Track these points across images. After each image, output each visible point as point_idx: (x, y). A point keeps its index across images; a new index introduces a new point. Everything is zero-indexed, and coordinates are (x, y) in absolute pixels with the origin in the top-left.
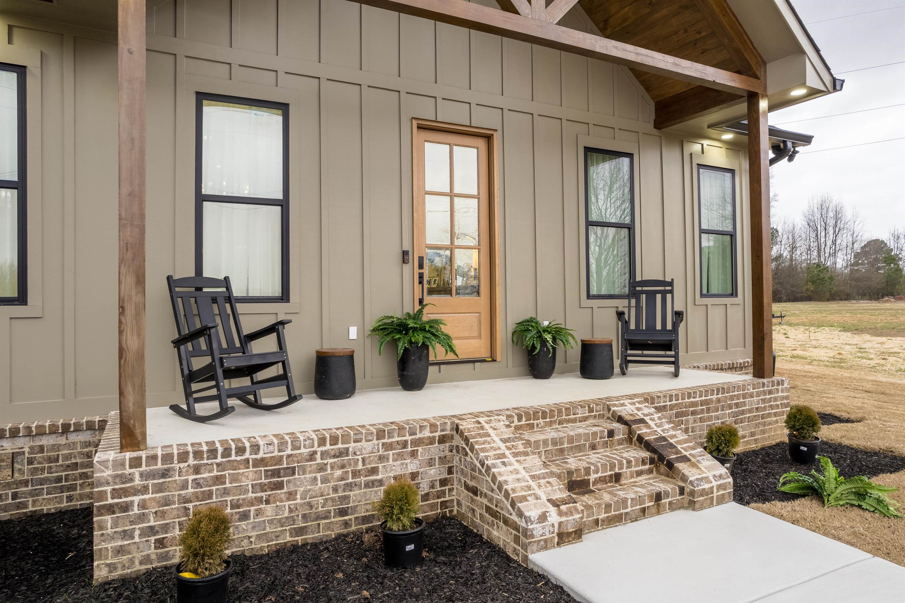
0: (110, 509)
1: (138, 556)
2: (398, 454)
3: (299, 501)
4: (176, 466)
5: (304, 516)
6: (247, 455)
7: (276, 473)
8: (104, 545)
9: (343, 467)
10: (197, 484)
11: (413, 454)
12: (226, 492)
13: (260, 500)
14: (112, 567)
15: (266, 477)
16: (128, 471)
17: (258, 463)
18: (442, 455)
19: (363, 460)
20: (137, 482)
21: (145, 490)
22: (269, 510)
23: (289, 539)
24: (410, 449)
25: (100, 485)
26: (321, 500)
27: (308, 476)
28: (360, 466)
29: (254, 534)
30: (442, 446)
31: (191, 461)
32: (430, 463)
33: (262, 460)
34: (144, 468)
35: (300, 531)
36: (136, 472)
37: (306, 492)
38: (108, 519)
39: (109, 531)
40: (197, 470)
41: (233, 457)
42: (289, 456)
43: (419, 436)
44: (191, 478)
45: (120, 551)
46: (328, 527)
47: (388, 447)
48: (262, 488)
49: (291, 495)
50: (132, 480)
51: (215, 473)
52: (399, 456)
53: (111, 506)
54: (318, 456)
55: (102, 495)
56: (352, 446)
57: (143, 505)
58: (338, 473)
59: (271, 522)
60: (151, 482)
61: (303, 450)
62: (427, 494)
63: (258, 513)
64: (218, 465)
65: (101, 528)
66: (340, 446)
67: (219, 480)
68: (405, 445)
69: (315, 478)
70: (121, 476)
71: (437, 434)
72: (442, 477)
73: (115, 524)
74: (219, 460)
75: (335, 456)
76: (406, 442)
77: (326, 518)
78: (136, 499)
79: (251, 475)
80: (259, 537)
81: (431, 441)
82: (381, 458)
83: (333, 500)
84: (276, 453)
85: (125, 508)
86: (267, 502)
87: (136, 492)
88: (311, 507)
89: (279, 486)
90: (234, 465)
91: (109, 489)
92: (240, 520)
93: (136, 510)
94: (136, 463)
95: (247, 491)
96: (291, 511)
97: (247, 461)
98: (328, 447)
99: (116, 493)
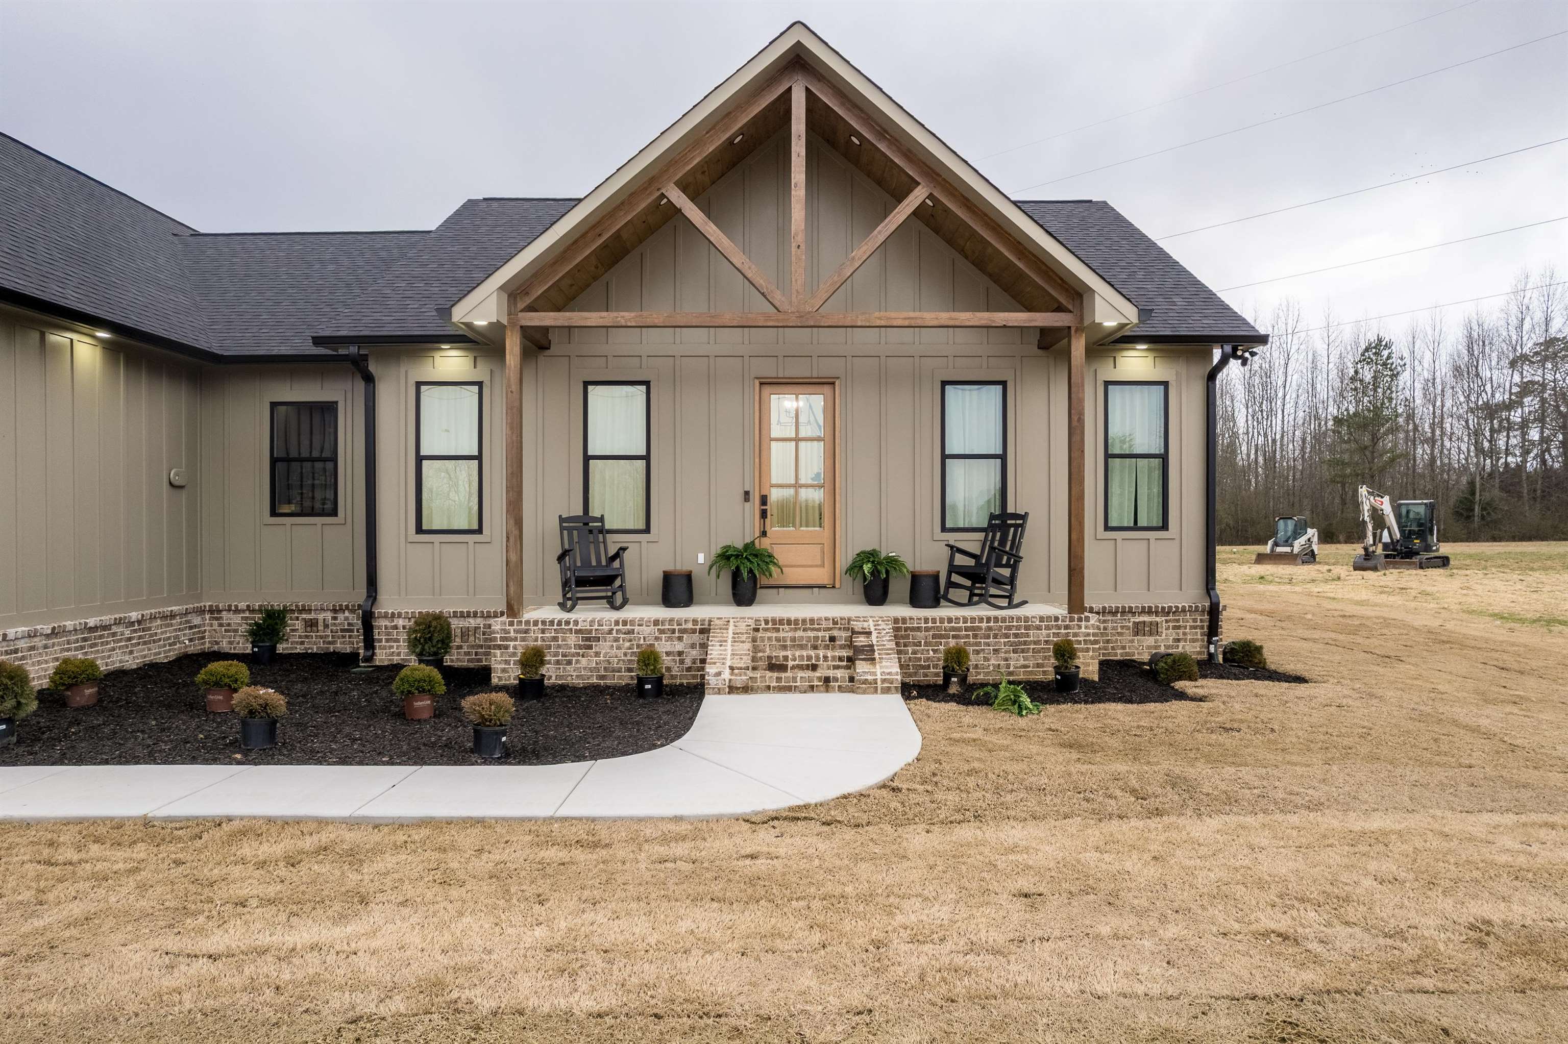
0: (499, 647)
1: (513, 675)
2: (669, 637)
3: (602, 658)
4: (532, 628)
5: (605, 668)
6: (571, 626)
7: (588, 639)
8: (496, 666)
9: (630, 641)
10: (543, 639)
11: (680, 639)
12: (559, 647)
13: (578, 654)
14: (500, 678)
15: (583, 641)
16: (508, 628)
17: (578, 632)
18: (702, 642)
19: (644, 638)
20: (512, 634)
21: (516, 639)
22: (584, 661)
23: (595, 681)
24: (677, 635)
25: (494, 633)
26: (616, 660)
27: (608, 643)
28: (642, 642)
29: (575, 674)
30: (702, 636)
31: (540, 626)
32: (693, 646)
33: (580, 630)
34: (515, 627)
35: (602, 677)
36: (512, 628)
37: (606, 654)
38: (498, 652)
39: (499, 659)
40: (543, 631)
41: (563, 627)
42: (596, 630)
43: (684, 626)
44: (540, 635)
45: (504, 670)
46: (620, 678)
47: (662, 632)
48: (580, 647)
49: (597, 654)
50: (509, 633)
51: (553, 634)
52: (669, 639)
53: (500, 645)
54: (614, 632)
55: (495, 639)
56: (636, 628)
57: (515, 647)
58: (627, 644)
59: (585, 668)
60: (519, 635)
61: (604, 627)
62: (690, 668)
63: (578, 662)
64: (555, 630)
65: (495, 656)
66: (628, 627)
67: (555, 639)
68: (673, 631)
69: (612, 646)
70: (504, 630)
71: (698, 627)
72: (701, 657)
73: (501, 656)
74: (555, 627)
75: (625, 633)
76: (674, 630)
77: (619, 672)
78: (512, 644)
79: (574, 639)
80: (577, 676)
81: (694, 631)
82: (657, 639)
83: (623, 661)
84: (588, 627)
85: (507, 647)
86: (583, 656)
87: (511, 640)
88: (610, 663)
89: (590, 647)
90: (564, 631)
91: (498, 636)
92: (567, 664)
93: (511, 650)
94: (511, 624)
95: (571, 648)
96: (597, 664)
97: (571, 629)
98: (621, 627)
99: (502, 639)
